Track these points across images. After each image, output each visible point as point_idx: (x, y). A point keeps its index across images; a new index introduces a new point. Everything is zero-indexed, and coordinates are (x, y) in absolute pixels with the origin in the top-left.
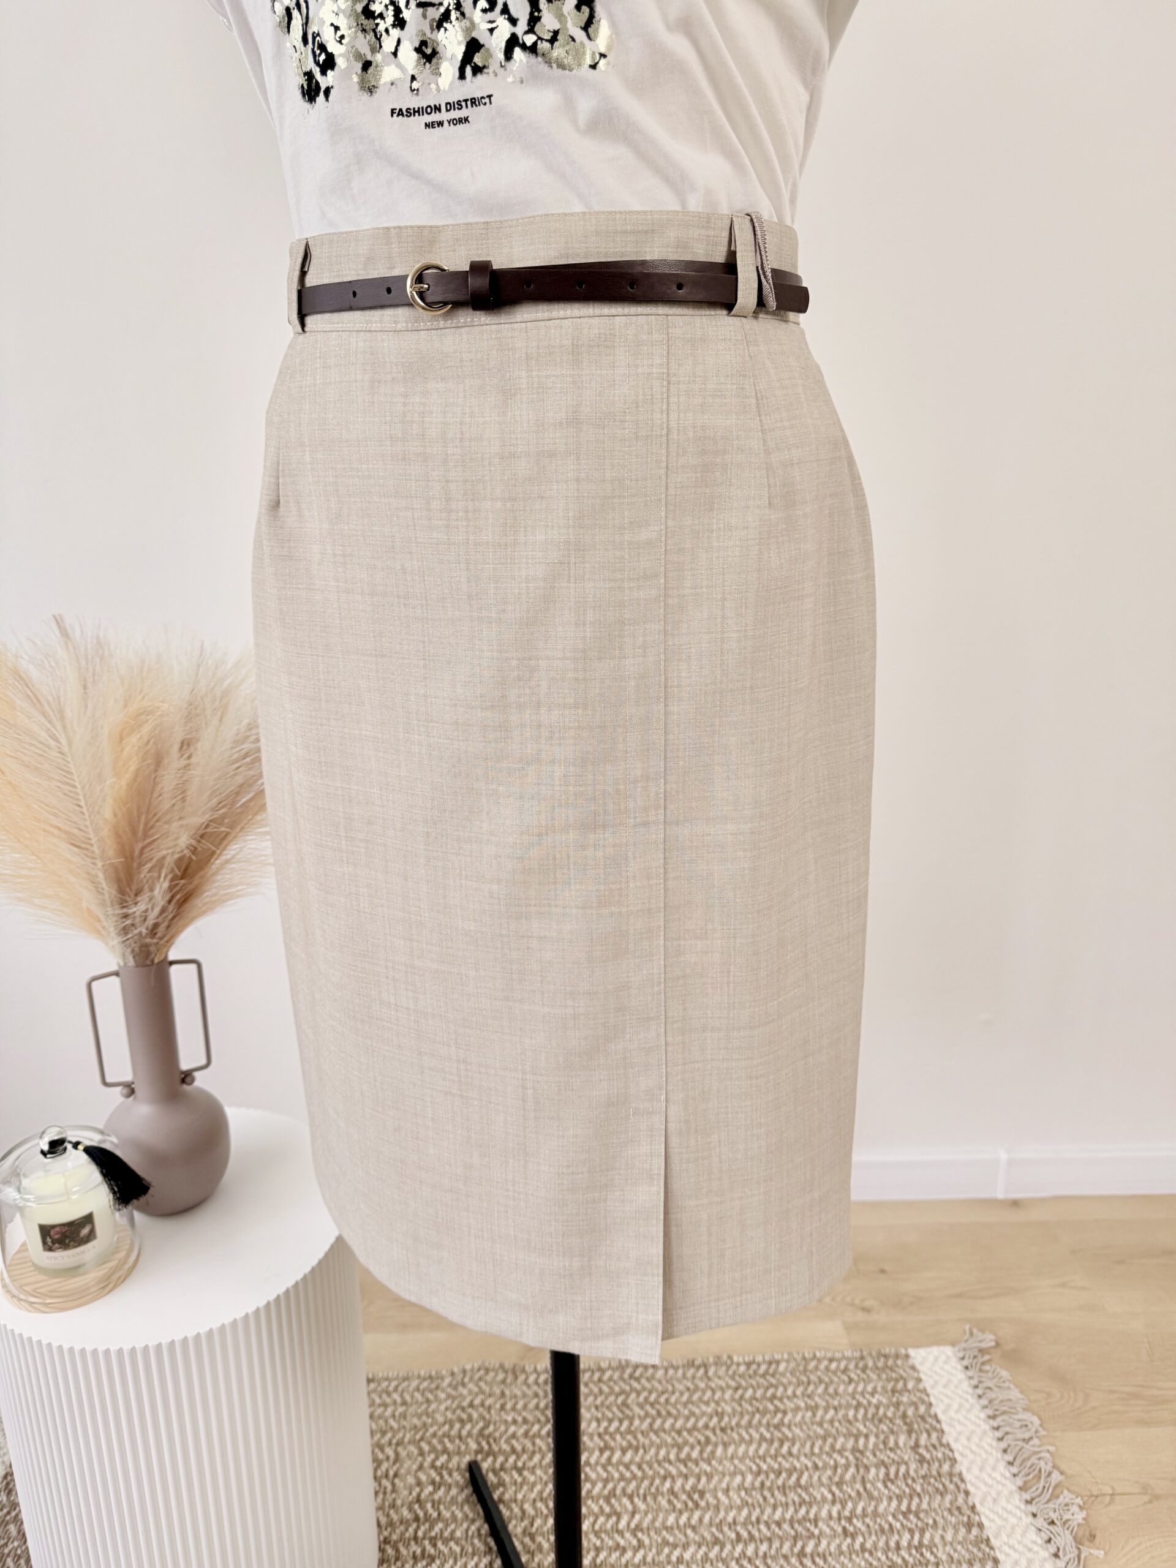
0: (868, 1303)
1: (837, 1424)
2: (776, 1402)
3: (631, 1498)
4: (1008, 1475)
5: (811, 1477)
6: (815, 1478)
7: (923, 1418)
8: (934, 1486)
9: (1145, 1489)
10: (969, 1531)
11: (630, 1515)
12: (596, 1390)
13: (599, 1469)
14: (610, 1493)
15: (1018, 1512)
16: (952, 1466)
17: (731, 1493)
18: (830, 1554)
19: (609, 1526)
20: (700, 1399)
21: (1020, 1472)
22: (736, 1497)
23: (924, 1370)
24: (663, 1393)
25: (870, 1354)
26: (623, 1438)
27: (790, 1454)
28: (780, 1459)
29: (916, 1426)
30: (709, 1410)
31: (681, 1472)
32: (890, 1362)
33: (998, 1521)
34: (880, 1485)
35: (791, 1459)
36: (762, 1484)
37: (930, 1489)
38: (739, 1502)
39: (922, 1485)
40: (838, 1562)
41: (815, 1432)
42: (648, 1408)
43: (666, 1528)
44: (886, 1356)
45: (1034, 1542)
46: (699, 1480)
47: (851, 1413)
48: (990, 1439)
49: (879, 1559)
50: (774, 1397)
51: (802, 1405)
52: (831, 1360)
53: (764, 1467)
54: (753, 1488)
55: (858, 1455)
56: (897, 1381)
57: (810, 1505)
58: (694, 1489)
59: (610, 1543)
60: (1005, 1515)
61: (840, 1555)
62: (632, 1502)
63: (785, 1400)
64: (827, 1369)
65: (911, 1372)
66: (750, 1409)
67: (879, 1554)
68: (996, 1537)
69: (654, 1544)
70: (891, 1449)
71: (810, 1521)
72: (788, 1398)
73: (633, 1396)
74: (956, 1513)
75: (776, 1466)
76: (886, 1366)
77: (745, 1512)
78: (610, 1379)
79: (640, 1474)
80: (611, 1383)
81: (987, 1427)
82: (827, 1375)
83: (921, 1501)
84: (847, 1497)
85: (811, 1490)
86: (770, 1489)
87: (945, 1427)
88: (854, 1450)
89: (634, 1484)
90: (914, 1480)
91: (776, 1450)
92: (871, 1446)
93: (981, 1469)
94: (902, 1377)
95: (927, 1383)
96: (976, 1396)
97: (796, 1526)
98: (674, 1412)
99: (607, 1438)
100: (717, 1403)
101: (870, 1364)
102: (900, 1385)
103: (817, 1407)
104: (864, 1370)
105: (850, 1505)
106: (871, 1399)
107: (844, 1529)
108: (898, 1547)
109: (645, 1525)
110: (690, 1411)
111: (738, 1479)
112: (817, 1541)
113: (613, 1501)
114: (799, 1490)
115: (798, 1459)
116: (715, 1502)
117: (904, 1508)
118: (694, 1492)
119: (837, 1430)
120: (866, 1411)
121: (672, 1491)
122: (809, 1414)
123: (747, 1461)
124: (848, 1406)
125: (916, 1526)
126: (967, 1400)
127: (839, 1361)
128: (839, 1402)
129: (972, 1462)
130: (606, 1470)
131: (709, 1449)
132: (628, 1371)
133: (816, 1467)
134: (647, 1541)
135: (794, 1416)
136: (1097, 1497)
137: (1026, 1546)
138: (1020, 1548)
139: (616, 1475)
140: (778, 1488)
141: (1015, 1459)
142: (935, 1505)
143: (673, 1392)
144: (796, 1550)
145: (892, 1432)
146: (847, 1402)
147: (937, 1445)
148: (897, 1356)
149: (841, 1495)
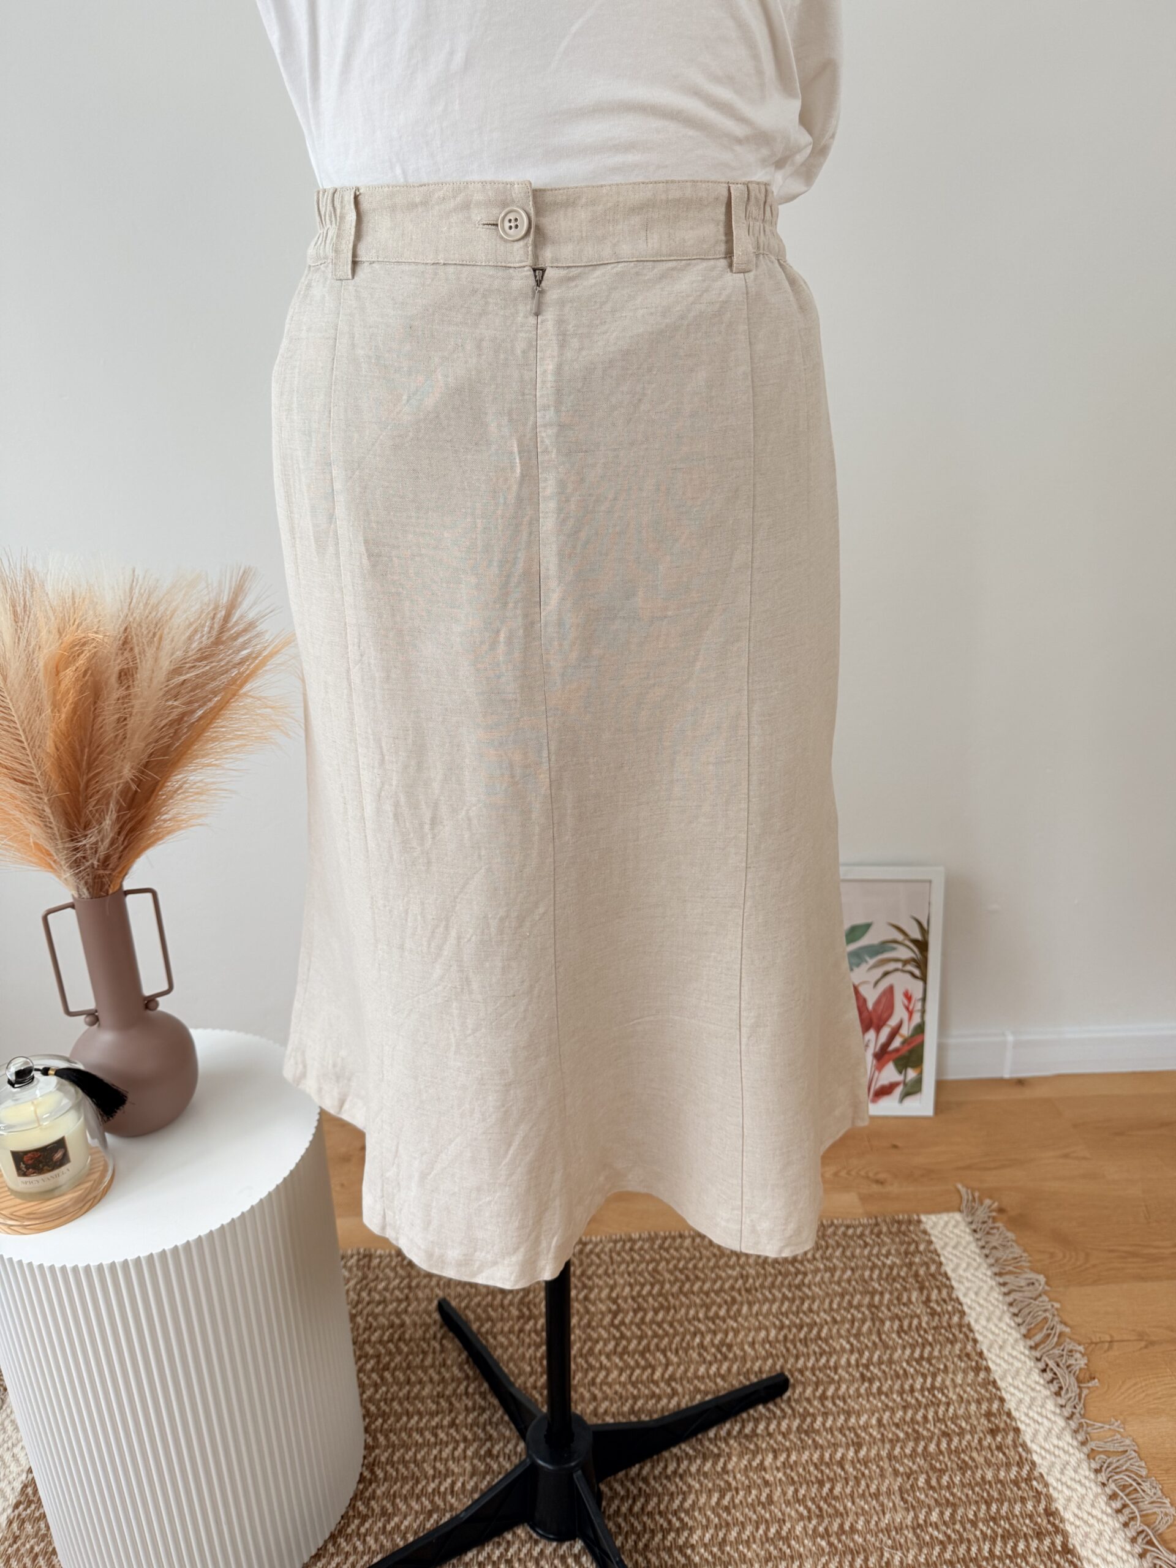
0: (882, 1176)
1: (853, 1283)
2: (797, 1265)
3: (664, 1352)
4: (1013, 1324)
5: (830, 1330)
6: (834, 1331)
7: (933, 1276)
8: (945, 1336)
9: (1141, 1336)
10: (977, 1375)
11: (663, 1367)
12: (628, 1258)
13: (634, 1328)
14: (644, 1348)
15: (1023, 1357)
16: (961, 1318)
17: (757, 1346)
18: (850, 1397)
19: (645, 1377)
20: (727, 1265)
21: (1024, 1322)
22: (761, 1349)
23: (935, 1234)
24: (691, 1259)
25: (885, 1221)
26: (655, 1299)
27: (810, 1310)
28: (801, 1315)
29: (927, 1284)
30: (735, 1273)
31: (710, 1328)
32: (903, 1228)
33: (1005, 1366)
34: (894, 1336)
35: (812, 1315)
36: (785, 1337)
37: (941, 1338)
38: (763, 1353)
39: (933, 1336)
40: (857, 1403)
41: (833, 1290)
42: (677, 1273)
43: (696, 1377)
44: (899, 1222)
45: (1037, 1383)
46: (726, 1335)
47: (867, 1273)
48: (996, 1295)
49: (894, 1401)
51: (822, 1266)
52: (848, 1227)
53: (787, 1322)
54: (777, 1341)
55: (873, 1310)
56: (909, 1244)
57: (831, 1355)
58: (722, 1343)
59: (647, 1392)
60: (1011, 1360)
61: (858, 1397)
62: (665, 1356)
63: (806, 1263)
64: (844, 1234)
65: (922, 1236)
66: (772, 1271)
67: (895, 1396)
68: (1001, 1379)
69: (687, 1392)
70: (904, 1305)
71: (830, 1368)
72: (808, 1261)
73: (663, 1264)
74: (965, 1359)
75: (798, 1321)
76: (899, 1231)
78: (641, 1248)
79: (671, 1331)
80: (642, 1252)
81: (994, 1283)
82: (844, 1240)
83: (933, 1349)
84: (864, 1346)
85: (831, 1341)
86: (793, 1342)
87: (955, 1284)
88: (871, 1306)
89: (666, 1340)
90: (926, 1331)
91: (798, 1308)
92: (886, 1302)
93: (988, 1320)
94: (914, 1241)
95: (938, 1245)
96: (983, 1256)
97: (817, 1373)
98: (702, 1276)
99: (640, 1300)
100: (742, 1267)
101: (884, 1229)
102: (912, 1248)
103: (834, 1269)
104: (878, 1236)
105: (867, 1354)
106: (885, 1260)
107: (862, 1375)
108: (912, 1390)
109: (678, 1375)
110: (717, 1275)
111: (763, 1334)
112: (837, 1385)
113: (648, 1355)
114: (820, 1342)
115: (818, 1315)
116: (742, 1354)
117: (917, 1355)
118: (723, 1346)
119: (854, 1288)
120: (881, 1272)
121: (701, 1345)
122: (828, 1275)
123: (771, 1317)
124: (864, 1267)
125: (929, 1370)
126: (975, 1260)
127: (855, 1227)
128: (856, 1264)
129: (980, 1314)
130: (639, 1328)
131: (735, 1308)
132: (658, 1242)
133: (835, 1321)
134: (680, 1390)
135: (814, 1278)
136: (1096, 1344)
137: (1029, 1386)
138: (1024, 1388)
139: (650, 1333)
140: (800, 1341)
141: (1020, 1311)
142: (946, 1352)
143: (701, 1259)
144: (818, 1394)
145: (905, 1289)
146: (864, 1263)
147: (947, 1299)
148: (910, 1222)
149: (859, 1345)
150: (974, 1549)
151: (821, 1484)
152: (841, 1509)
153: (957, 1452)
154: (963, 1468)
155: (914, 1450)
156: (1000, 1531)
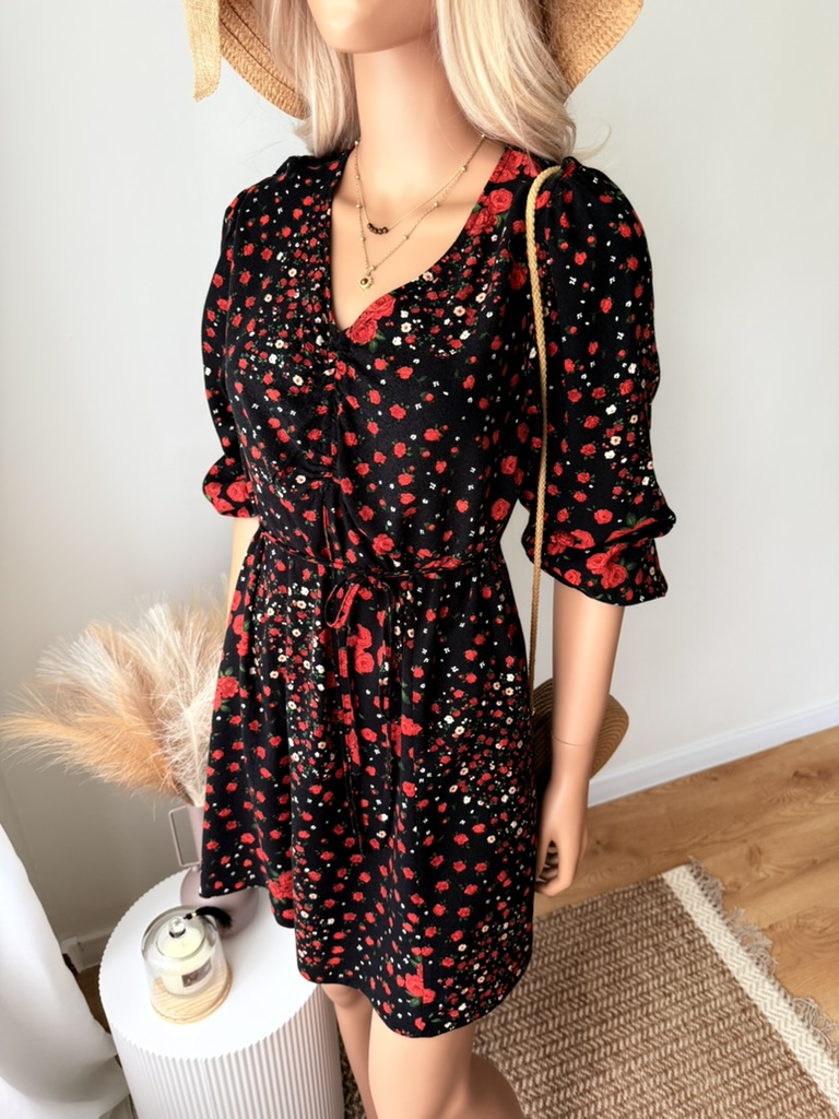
1: (639, 932)
2: (604, 927)
3: (549, 1009)
4: (733, 938)
5: (637, 967)
6: (639, 967)
7: (681, 916)
8: (700, 955)
10: (724, 975)
11: (552, 1020)
13: (525, 998)
14: (536, 1010)
15: (745, 958)
16: (705, 940)
17: (600, 990)
18: (662, 1009)
19: (544, 1030)
20: (564, 938)
21: (738, 935)
22: (603, 992)
23: (674, 886)
24: (542, 939)
25: (643, 884)
26: (531, 974)
27: (622, 957)
28: (618, 962)
29: (679, 922)
30: (570, 943)
31: (570, 986)
32: (655, 886)
33: (736, 966)
34: (673, 962)
35: (623, 960)
36: (614, 980)
37: (698, 957)
38: (605, 994)
39: (694, 956)
40: (667, 1013)
41: (630, 940)
43: (574, 1022)
44: (652, 883)
45: (756, 972)
47: (645, 923)
48: (718, 921)
49: (686, 1005)
50: (602, 924)
51: (618, 925)
52: (624, 892)
53: (612, 969)
54: (610, 983)
55: (656, 947)
56: (662, 897)
57: (642, 984)
58: (580, 994)
60: (739, 961)
61: (666, 1009)
62: (551, 1012)
63: (608, 925)
64: (624, 898)
65: (667, 889)
66: (592, 936)
67: (686, 1001)
68: (738, 975)
69: (572, 1033)
70: (672, 940)
71: (645, 993)
72: (610, 923)
74: (715, 967)
75: (617, 967)
76: (653, 889)
77: (611, 999)
79: (548, 994)
81: (715, 913)
82: (625, 902)
83: (696, 966)
84: (659, 974)
85: (640, 975)
86: (619, 981)
87: (695, 919)
89: (547, 1002)
90: (689, 955)
91: (614, 957)
92: (661, 940)
93: (719, 938)
94: (663, 894)
95: (677, 894)
96: (704, 895)
97: (640, 998)
98: (552, 950)
100: (574, 937)
101: (645, 889)
103: (626, 924)
105: (662, 979)
106: (652, 912)
107: (664, 993)
108: (693, 995)
109: (563, 1023)
110: (561, 947)
111: (601, 981)
112: (653, 1004)
113: (540, 1014)
114: (634, 978)
115: (627, 959)
116: (594, 998)
117: (689, 972)
118: (581, 996)
119: (641, 935)
120: (652, 920)
121: (569, 1000)
122: (623, 930)
123: (602, 968)
124: (642, 919)
125: (698, 980)
126: (700, 899)
128: (637, 918)
129: (714, 935)
131: (579, 967)
133: (638, 961)
134: (567, 1033)
135: (616, 933)
137: (753, 976)
138: (751, 978)
139: (536, 998)
140: (623, 979)
142: (704, 966)
143: (547, 938)
144: (644, 1012)
145: (669, 929)
146: (641, 917)
147: (693, 930)
148: (658, 881)
149: (656, 974)
150: (758, 1088)
151: (666, 1072)
152: (682, 1085)
153: (730, 1029)
154: (736, 1038)
155: (707, 1034)
156: (767, 1072)
